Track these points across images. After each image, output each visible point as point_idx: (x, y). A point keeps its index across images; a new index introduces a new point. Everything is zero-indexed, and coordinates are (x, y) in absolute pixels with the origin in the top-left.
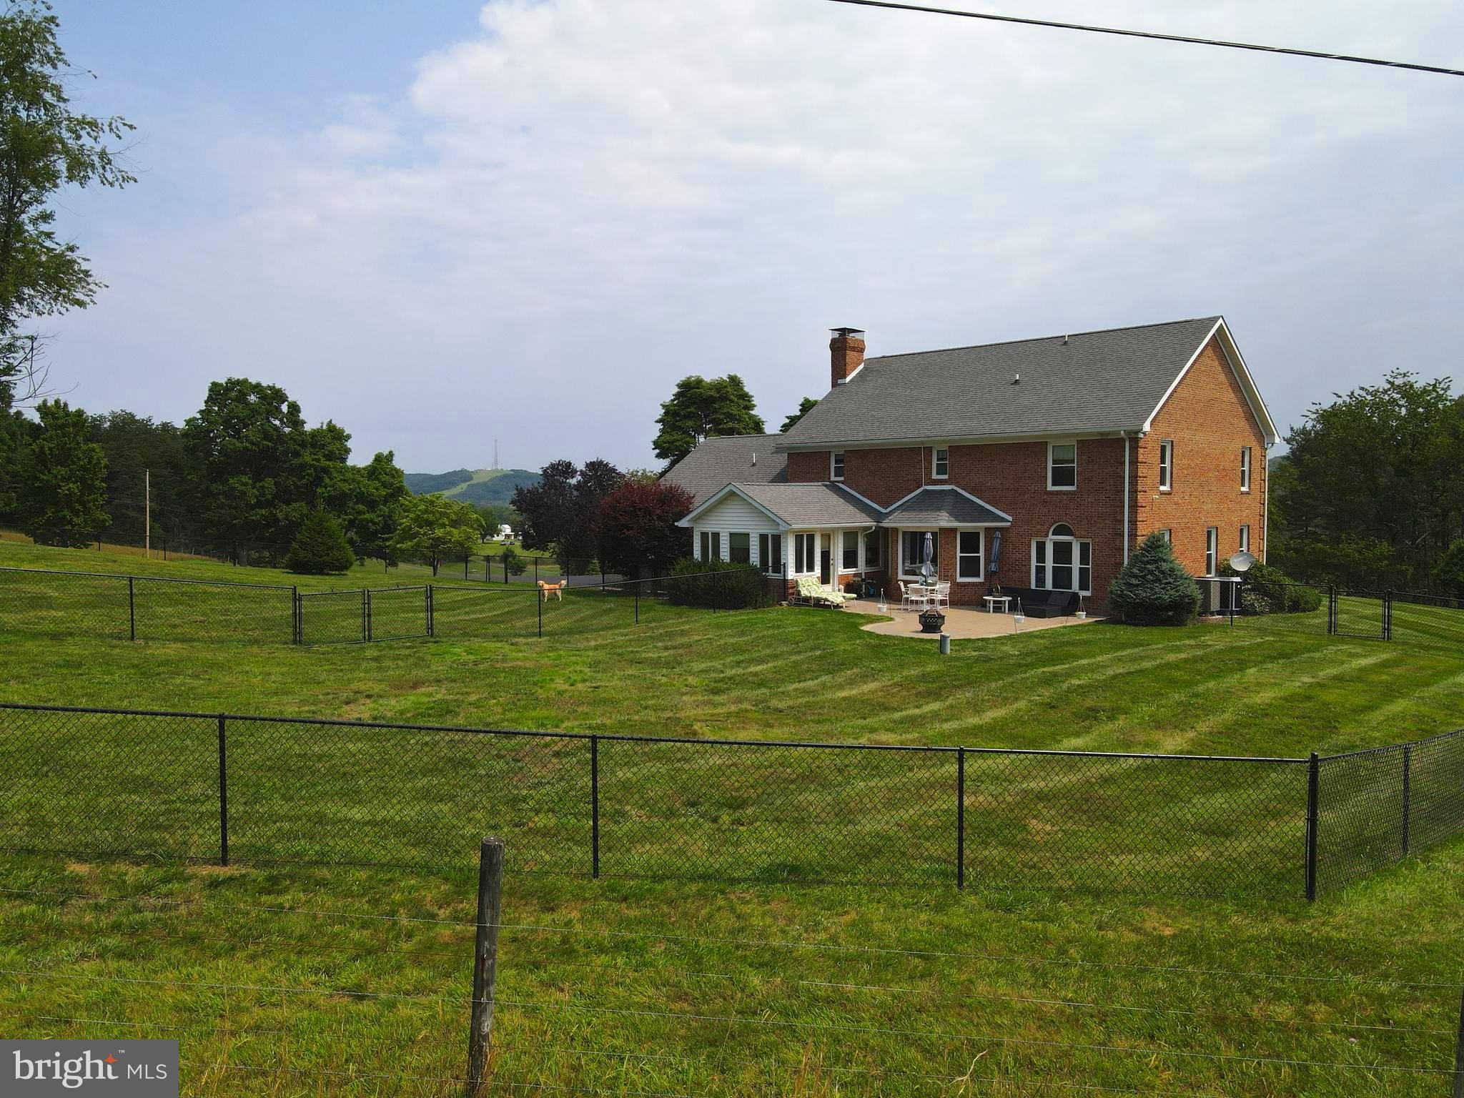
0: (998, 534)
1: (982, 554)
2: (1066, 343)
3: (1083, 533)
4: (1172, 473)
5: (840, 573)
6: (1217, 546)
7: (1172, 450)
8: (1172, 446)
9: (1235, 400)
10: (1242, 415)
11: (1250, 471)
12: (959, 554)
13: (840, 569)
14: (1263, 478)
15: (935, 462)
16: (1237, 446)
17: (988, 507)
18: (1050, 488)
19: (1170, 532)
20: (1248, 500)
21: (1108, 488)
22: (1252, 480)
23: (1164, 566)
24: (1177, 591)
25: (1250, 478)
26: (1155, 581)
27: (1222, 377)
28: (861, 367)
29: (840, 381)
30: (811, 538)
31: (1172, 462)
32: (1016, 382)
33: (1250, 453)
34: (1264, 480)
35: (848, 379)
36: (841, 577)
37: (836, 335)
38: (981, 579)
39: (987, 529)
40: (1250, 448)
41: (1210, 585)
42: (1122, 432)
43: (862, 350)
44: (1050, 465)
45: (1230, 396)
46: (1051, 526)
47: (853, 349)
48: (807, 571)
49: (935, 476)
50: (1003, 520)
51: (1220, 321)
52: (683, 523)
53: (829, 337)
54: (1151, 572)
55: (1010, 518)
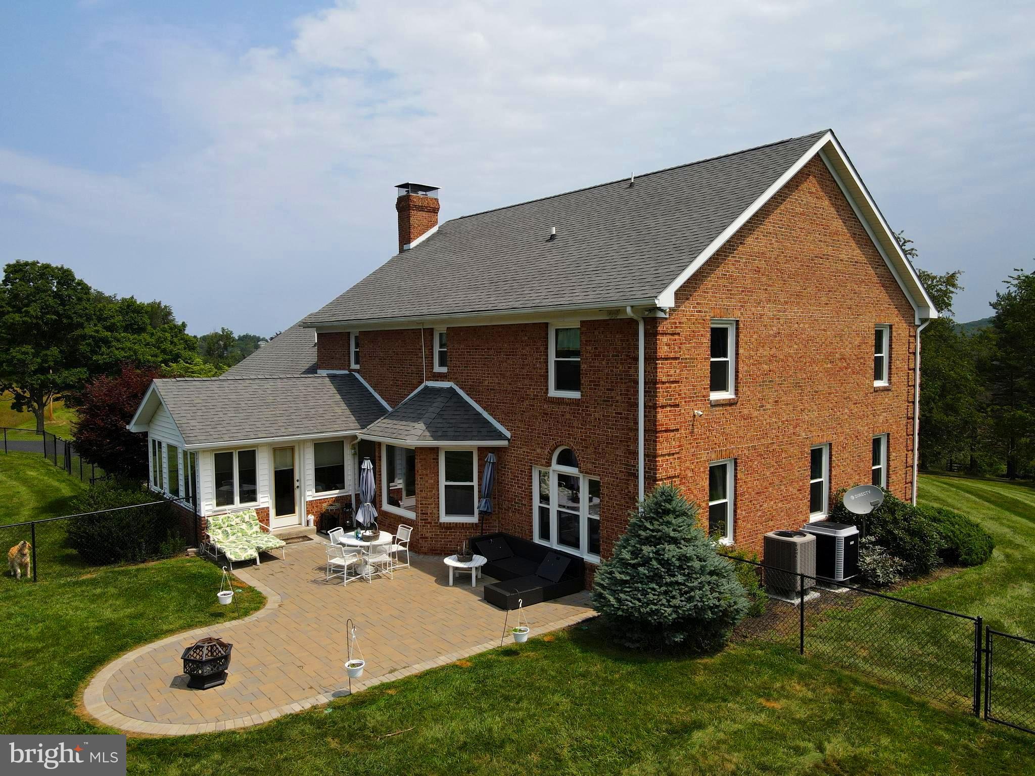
0: (491, 458)
1: (475, 483)
2: (632, 185)
3: (590, 466)
4: (737, 372)
5: (309, 499)
6: (830, 471)
7: (737, 336)
8: (737, 329)
9: (863, 259)
10: (875, 279)
11: (890, 357)
12: (443, 482)
13: (308, 493)
14: (912, 366)
15: (437, 349)
16: (867, 324)
17: (486, 415)
18: (553, 393)
19: (736, 463)
20: (887, 399)
21: (619, 398)
22: (894, 371)
23: (671, 551)
24: (690, 599)
25: (890, 368)
26: (651, 579)
27: (837, 224)
28: (435, 230)
29: (406, 247)
30: (248, 458)
31: (737, 354)
32: (553, 237)
33: (891, 333)
34: (914, 370)
35: (413, 245)
36: (311, 504)
37: (403, 192)
38: (474, 519)
39: (480, 449)
40: (891, 327)
41: (795, 550)
42: (629, 309)
43: (435, 210)
44: (552, 358)
45: (852, 251)
46: (556, 448)
47: (421, 209)
48: (242, 501)
49: (437, 369)
50: (500, 436)
51: (828, 137)
52: (132, 428)
53: (395, 194)
54: (646, 562)
55: (508, 434)
